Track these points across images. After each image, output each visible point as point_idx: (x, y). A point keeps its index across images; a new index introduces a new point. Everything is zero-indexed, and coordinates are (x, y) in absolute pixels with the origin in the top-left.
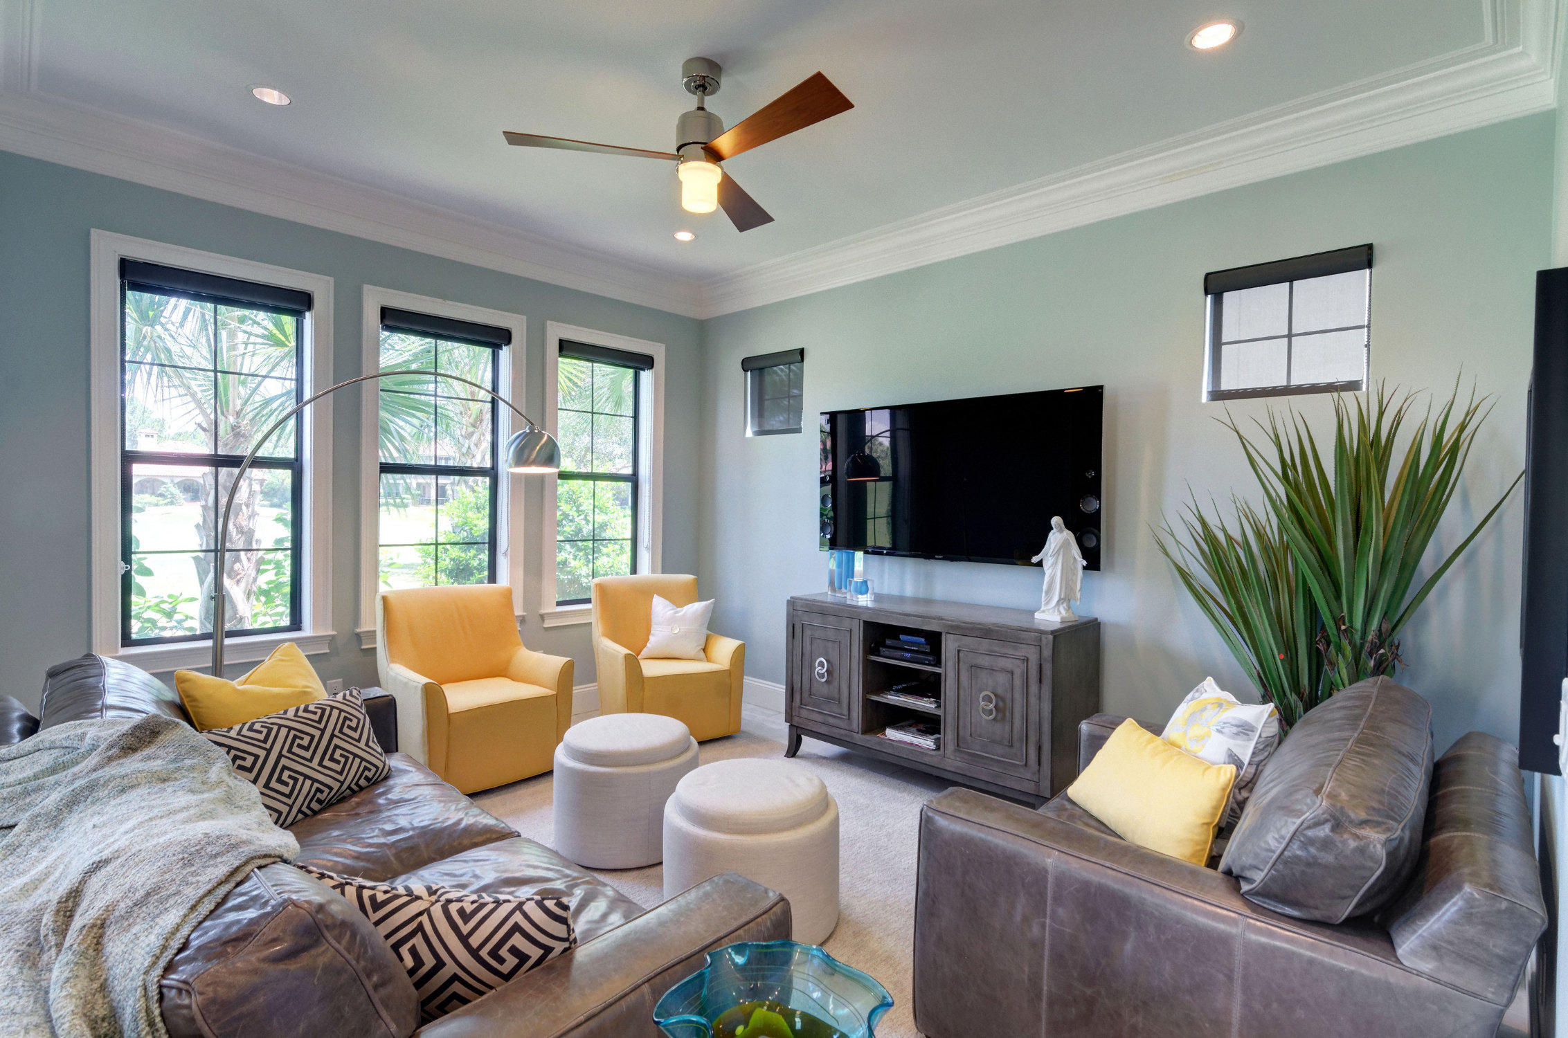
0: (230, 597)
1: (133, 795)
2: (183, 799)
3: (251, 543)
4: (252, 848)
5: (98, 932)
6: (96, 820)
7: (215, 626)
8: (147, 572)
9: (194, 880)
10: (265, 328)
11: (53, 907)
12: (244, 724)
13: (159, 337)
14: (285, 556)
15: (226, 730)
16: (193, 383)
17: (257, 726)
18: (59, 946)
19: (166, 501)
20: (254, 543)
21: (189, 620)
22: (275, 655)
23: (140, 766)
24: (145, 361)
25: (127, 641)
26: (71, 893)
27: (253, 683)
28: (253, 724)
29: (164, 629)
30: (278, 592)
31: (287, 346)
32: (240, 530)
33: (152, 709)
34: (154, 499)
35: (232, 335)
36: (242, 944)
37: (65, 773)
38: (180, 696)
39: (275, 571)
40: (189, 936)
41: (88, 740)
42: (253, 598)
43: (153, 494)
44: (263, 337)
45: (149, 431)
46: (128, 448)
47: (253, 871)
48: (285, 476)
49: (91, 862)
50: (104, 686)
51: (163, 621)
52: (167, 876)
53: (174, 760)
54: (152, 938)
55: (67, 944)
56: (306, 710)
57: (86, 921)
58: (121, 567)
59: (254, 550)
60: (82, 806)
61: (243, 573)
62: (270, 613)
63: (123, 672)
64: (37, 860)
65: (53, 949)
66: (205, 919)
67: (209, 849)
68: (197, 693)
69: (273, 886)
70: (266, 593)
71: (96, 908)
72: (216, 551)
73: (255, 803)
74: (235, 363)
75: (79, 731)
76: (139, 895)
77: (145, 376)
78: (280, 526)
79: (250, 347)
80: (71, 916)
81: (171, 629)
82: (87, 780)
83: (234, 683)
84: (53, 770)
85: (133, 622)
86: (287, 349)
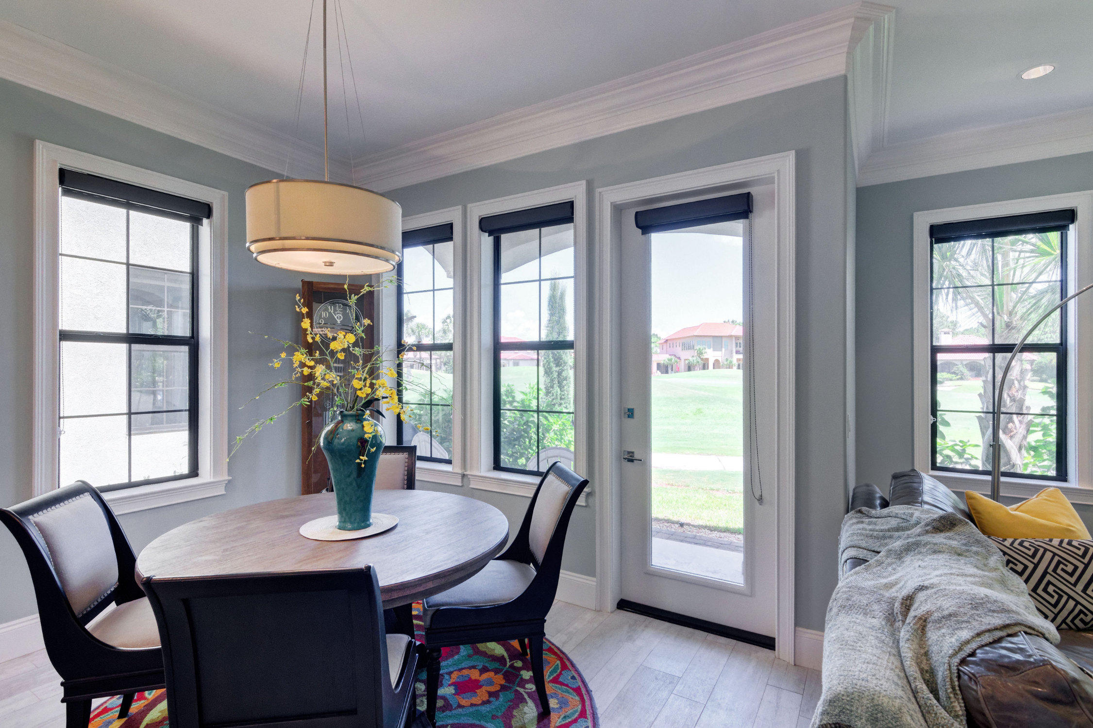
0: (1005, 447)
1: (941, 556)
2: (973, 570)
3: (1021, 409)
4: (1020, 618)
5: (923, 623)
6: (920, 563)
7: (994, 467)
8: (946, 424)
9: (979, 619)
10: (1033, 245)
11: (899, 600)
12: (1015, 540)
13: (954, 268)
14: (1051, 421)
15: (1001, 539)
16: (975, 295)
17: (1026, 544)
18: (904, 622)
19: (958, 377)
20: (1024, 408)
21: (975, 460)
22: (1041, 495)
23: (945, 541)
24: (945, 287)
25: (934, 467)
26: (908, 597)
27: (1022, 512)
28: (1023, 541)
29: (956, 463)
30: (1045, 449)
31: (1052, 254)
32: (1013, 400)
33: (950, 510)
34: (949, 376)
35: (1005, 255)
36: (1012, 673)
37: (903, 533)
38: (969, 508)
39: (1042, 432)
40: (976, 650)
41: (914, 519)
42: (1024, 451)
43: (949, 372)
44: (1032, 251)
45: (946, 330)
46: (934, 344)
47: (1020, 632)
48: (1051, 358)
49: (918, 584)
50: (922, 489)
51: (956, 459)
52: (961, 609)
53: (965, 545)
54: (953, 640)
55: (907, 621)
56: (1069, 543)
57: (917, 614)
58: (931, 420)
59: (1025, 414)
60: (912, 553)
61: (1015, 431)
62: (1039, 465)
63: (933, 484)
64: (891, 575)
65: (901, 622)
66: (986, 645)
67: (989, 605)
68: (980, 508)
69: (1036, 649)
70: (1035, 449)
71: (921, 610)
72: (994, 413)
73: (1023, 592)
74: (1008, 275)
75: (910, 511)
76: (946, 613)
77: (945, 297)
78: (1046, 397)
79: (1021, 262)
80: (909, 610)
81: (961, 463)
82: (914, 539)
83: (1008, 508)
84: (897, 529)
85: (938, 455)
86: (1053, 257)
